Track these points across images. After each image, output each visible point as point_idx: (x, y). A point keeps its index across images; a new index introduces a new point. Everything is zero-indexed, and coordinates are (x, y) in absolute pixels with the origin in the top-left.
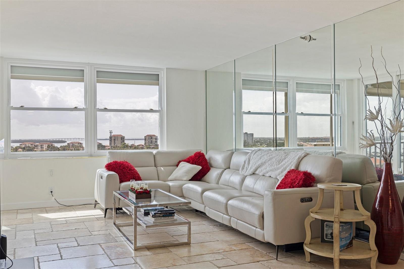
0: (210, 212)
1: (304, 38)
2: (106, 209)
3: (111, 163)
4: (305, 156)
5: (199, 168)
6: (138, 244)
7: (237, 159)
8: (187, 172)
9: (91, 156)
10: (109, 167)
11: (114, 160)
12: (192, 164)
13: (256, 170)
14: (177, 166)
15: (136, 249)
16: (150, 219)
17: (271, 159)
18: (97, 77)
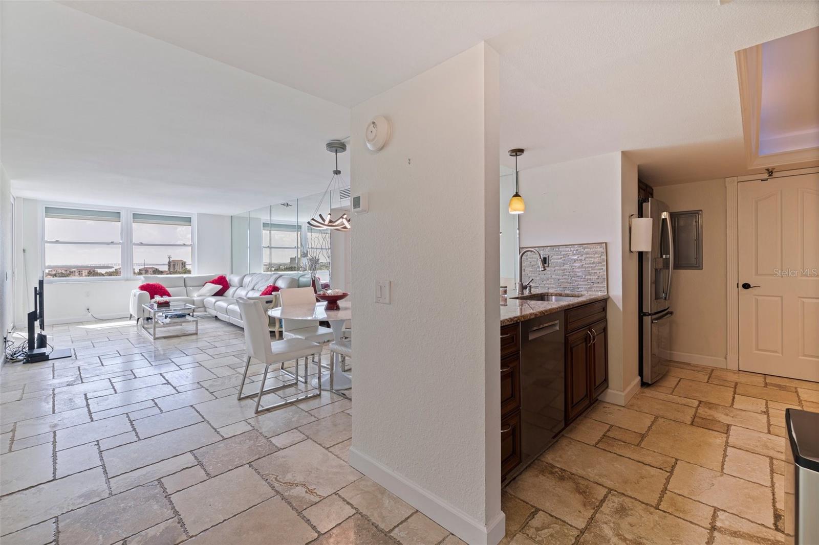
0: (220, 316)
1: (283, 205)
2: (138, 319)
3: (144, 285)
4: (279, 277)
5: (221, 287)
6: (156, 336)
8: (212, 290)
9: (127, 280)
10: (143, 288)
11: (147, 283)
12: (216, 284)
13: (254, 287)
14: (204, 286)
15: (155, 339)
16: (168, 320)
17: (262, 279)
18: (133, 218)
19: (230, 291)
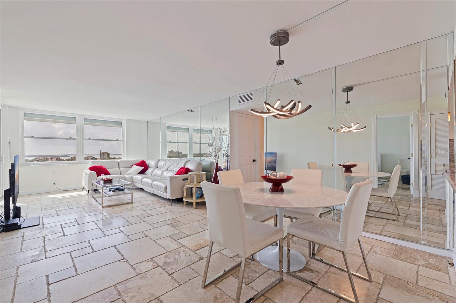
0: (145, 188)
1: (189, 111)
2: (89, 191)
3: (92, 167)
4: (188, 161)
5: (143, 168)
6: (104, 205)
7: (161, 163)
8: (136, 170)
9: (81, 163)
10: (91, 169)
11: (94, 165)
12: (139, 166)
13: (168, 168)
14: (131, 167)
15: (103, 207)
16: (111, 193)
17: (174, 163)
18: (84, 122)
19: (149, 171)
